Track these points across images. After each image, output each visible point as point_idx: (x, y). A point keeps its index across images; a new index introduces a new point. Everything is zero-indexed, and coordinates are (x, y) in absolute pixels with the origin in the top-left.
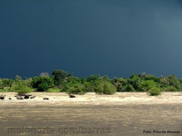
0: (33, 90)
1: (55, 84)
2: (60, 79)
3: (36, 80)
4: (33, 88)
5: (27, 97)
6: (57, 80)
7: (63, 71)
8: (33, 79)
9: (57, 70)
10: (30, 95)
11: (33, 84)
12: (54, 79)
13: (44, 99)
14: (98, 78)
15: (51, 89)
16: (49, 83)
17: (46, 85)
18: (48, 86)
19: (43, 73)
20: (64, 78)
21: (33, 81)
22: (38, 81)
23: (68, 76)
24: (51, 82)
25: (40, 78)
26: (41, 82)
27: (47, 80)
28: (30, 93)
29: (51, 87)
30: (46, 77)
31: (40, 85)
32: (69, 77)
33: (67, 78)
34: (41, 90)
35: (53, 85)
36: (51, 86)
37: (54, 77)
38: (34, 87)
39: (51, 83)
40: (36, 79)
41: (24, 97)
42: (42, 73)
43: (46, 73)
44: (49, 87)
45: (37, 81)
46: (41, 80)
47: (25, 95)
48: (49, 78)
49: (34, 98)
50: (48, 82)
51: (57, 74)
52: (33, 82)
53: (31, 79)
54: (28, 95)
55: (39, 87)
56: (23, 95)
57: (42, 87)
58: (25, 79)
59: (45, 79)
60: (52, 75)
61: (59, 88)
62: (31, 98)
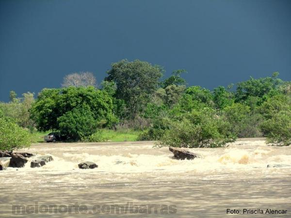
0: (41, 136)
1: (118, 112)
2: (138, 94)
3: (49, 99)
4: (40, 131)
5: (17, 162)
6: (127, 98)
7: (147, 66)
8: (39, 98)
9: (127, 63)
10: (30, 155)
11: (37, 115)
12: (114, 96)
13: (81, 166)
14: (274, 87)
15: (105, 133)
16: (97, 109)
17: (88, 117)
18: (93, 123)
19: (76, 75)
20: (150, 90)
21: (39, 104)
22: (58, 104)
23: (167, 84)
24: (106, 105)
25: (65, 92)
26: (69, 108)
27: (88, 101)
28: (28, 146)
29: (104, 126)
30: (84, 89)
31: (64, 117)
32: (169, 87)
33: (161, 91)
34: (67, 136)
35: (112, 116)
36: (104, 121)
37: (114, 88)
38: (43, 127)
39: (104, 108)
40: (51, 96)
41: (8, 160)
42: (70, 77)
43: (85, 76)
44: (98, 126)
45: (53, 102)
46: (66, 99)
47: (11, 154)
48: (95, 91)
49: (43, 163)
50: (92, 108)
51: (126, 75)
52: (39, 108)
53: (30, 98)
54: (24, 154)
55: (61, 124)
56: (6, 156)
57: (73, 126)
58: (11, 99)
59: (81, 95)
60: (109, 79)
61: (136, 129)
62: (33, 165)
